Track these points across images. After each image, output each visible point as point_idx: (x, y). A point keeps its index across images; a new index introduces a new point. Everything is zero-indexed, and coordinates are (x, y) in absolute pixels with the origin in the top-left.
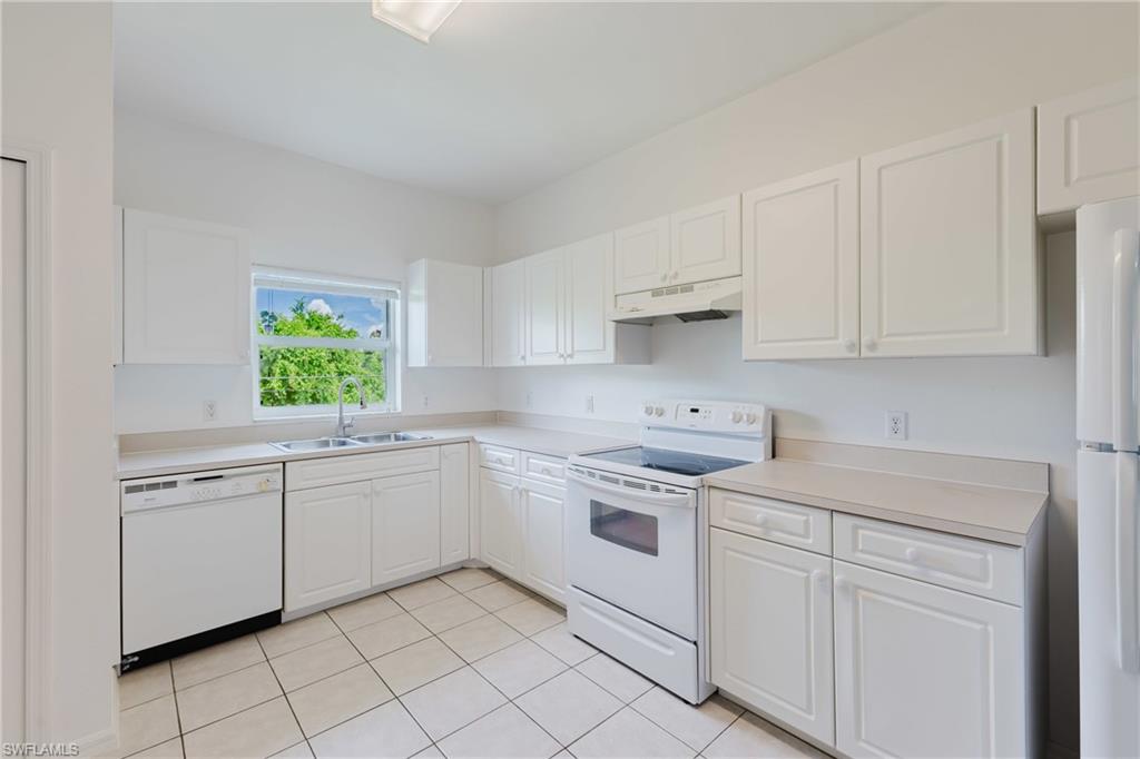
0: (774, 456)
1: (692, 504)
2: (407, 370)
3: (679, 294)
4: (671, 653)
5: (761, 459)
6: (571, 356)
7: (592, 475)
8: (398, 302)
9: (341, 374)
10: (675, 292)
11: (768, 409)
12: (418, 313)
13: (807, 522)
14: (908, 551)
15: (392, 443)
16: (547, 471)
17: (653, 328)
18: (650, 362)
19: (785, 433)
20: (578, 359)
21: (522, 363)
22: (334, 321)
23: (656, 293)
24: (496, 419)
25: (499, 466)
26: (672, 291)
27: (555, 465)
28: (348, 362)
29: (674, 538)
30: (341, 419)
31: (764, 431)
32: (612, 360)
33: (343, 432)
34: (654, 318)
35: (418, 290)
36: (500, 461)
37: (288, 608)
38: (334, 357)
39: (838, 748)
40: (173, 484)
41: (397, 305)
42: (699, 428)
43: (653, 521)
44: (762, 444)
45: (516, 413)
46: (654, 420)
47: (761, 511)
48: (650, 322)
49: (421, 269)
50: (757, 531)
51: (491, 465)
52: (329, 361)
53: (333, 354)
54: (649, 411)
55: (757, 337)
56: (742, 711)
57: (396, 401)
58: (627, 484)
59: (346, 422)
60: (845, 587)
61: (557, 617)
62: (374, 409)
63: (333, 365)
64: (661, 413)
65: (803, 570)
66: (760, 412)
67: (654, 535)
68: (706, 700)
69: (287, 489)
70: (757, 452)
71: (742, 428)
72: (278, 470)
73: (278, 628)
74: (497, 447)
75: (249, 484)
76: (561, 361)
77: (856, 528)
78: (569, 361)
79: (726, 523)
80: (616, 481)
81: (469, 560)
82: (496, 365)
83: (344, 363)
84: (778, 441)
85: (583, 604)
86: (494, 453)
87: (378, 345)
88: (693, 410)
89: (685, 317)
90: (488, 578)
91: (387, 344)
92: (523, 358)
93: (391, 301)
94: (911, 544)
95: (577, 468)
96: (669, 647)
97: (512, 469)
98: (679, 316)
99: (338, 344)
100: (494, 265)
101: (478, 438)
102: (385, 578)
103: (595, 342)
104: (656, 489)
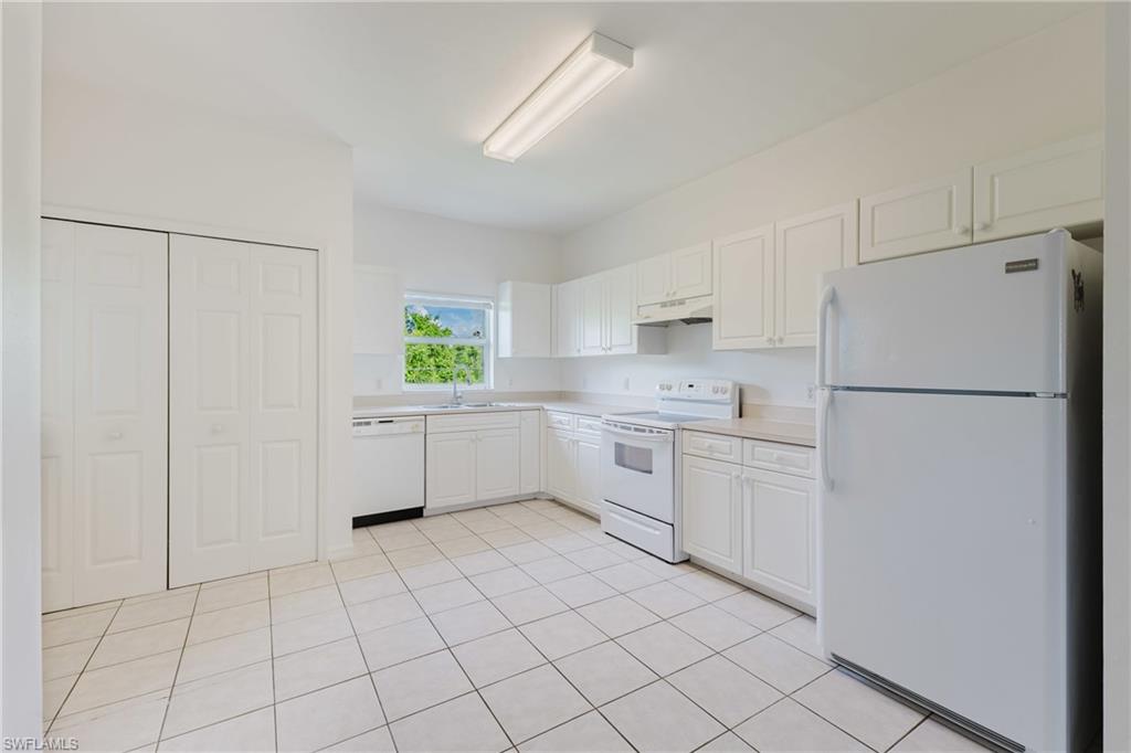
0: (741, 416)
1: (671, 439)
2: (498, 360)
3: (676, 307)
4: (657, 533)
5: (730, 417)
6: (610, 349)
7: (616, 426)
8: (492, 312)
9: (438, 367)
10: (674, 305)
11: (735, 385)
12: (506, 318)
13: (731, 446)
14: (775, 456)
15: (488, 408)
16: (590, 427)
17: (669, 329)
18: (666, 353)
19: (749, 400)
20: (614, 352)
21: (577, 355)
22: (432, 321)
23: (664, 305)
24: (561, 397)
25: (560, 426)
26: (673, 304)
27: (598, 423)
28: (444, 357)
29: (661, 462)
30: (455, 392)
31: (733, 399)
32: (635, 352)
33: (457, 399)
34: (669, 321)
35: (506, 303)
36: (560, 422)
37: (428, 506)
38: (433, 353)
39: (745, 576)
40: (368, 423)
41: (491, 313)
42: (693, 398)
43: (651, 451)
44: (730, 408)
45: (575, 393)
46: (666, 393)
47: (708, 440)
48: (666, 324)
49: (507, 290)
50: (707, 454)
51: (556, 425)
52: (430, 356)
53: (432, 350)
54: (662, 387)
55: (721, 335)
56: (702, 568)
57: (490, 382)
58: (636, 430)
59: (459, 394)
60: (748, 480)
61: (594, 524)
62: (476, 387)
63: (432, 360)
64: (670, 388)
65: (727, 474)
66: (729, 385)
67: (650, 462)
68: (681, 562)
69: (428, 432)
70: (727, 413)
71: (719, 397)
72: (421, 420)
73: (421, 519)
74: (558, 414)
75: (407, 427)
76: (603, 353)
77: (754, 446)
78: (609, 353)
79: (692, 451)
80: (629, 429)
81: (539, 492)
82: (561, 355)
83: (441, 358)
84: (744, 406)
85: (611, 511)
86: (556, 417)
87: (475, 342)
88: (691, 386)
89: (688, 321)
90: (552, 504)
91: (482, 342)
92: (579, 351)
93: (487, 310)
94: (777, 452)
95: (608, 422)
96: (656, 529)
97: (568, 427)
98: (683, 320)
99: (436, 341)
100: (559, 283)
101: (546, 407)
102: (485, 496)
103: (623, 338)
104: (651, 431)
